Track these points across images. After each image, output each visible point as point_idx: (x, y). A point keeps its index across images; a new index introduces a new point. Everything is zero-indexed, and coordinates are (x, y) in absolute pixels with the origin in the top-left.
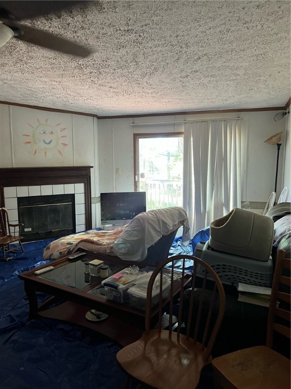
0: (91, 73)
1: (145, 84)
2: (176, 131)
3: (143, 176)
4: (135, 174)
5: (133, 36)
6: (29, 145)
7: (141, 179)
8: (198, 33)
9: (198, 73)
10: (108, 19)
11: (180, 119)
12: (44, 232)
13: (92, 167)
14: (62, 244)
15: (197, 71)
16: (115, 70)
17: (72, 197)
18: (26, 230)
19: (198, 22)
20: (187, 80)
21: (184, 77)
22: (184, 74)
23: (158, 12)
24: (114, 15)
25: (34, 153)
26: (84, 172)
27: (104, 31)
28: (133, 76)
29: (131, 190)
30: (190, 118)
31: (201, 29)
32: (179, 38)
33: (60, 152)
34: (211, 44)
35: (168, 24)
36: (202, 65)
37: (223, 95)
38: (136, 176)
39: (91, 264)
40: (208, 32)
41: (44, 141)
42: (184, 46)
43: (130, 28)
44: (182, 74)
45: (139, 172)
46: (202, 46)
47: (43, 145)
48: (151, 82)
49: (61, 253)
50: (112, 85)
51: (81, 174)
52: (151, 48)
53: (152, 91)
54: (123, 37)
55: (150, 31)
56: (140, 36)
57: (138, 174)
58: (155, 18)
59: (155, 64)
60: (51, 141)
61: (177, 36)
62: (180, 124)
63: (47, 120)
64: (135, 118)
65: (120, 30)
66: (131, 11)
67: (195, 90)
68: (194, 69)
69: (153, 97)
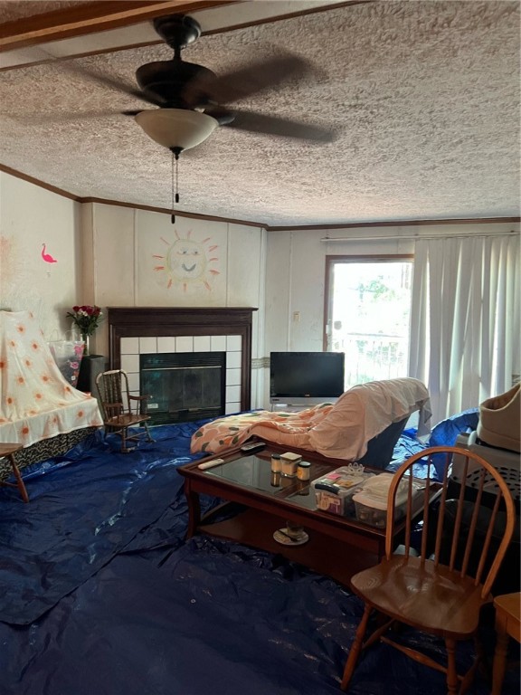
0: (279, 163)
1: (362, 180)
2: (400, 253)
3: (338, 325)
4: (325, 323)
5: (361, 113)
6: (161, 271)
7: (334, 331)
8: (465, 107)
9: (454, 163)
10: (330, 92)
11: (407, 232)
12: (177, 411)
13: (256, 309)
14: (222, 429)
15: (452, 160)
16: (318, 158)
17: (221, 357)
18: (150, 406)
19: (469, 92)
20: (433, 173)
21: (429, 169)
22: (429, 164)
23: (410, 81)
24: (340, 85)
25: (167, 284)
26: (242, 318)
27: (319, 107)
28: (345, 167)
29: (317, 348)
30: (425, 231)
31: (472, 102)
32: (433, 114)
33: (207, 284)
34: (485, 121)
35: (422, 97)
36: (462, 152)
37: (490, 195)
38: (327, 326)
39: (284, 459)
40: (482, 106)
41: (184, 266)
42: (438, 125)
43: (360, 102)
44: (426, 165)
45: (331, 318)
46: (469, 125)
47: (182, 273)
48: (371, 176)
49: (221, 442)
50: (307, 180)
51: (236, 320)
52: (385, 128)
53: (370, 188)
54: (345, 115)
55: (390, 106)
56: (372, 113)
57: (331, 322)
58: (401, 90)
59: (385, 150)
60: (194, 266)
61: (431, 112)
62: (406, 241)
63: (189, 233)
64: (330, 230)
65: (343, 105)
66: (367, 81)
67: (443, 189)
68: (447, 158)
69: (369, 197)
